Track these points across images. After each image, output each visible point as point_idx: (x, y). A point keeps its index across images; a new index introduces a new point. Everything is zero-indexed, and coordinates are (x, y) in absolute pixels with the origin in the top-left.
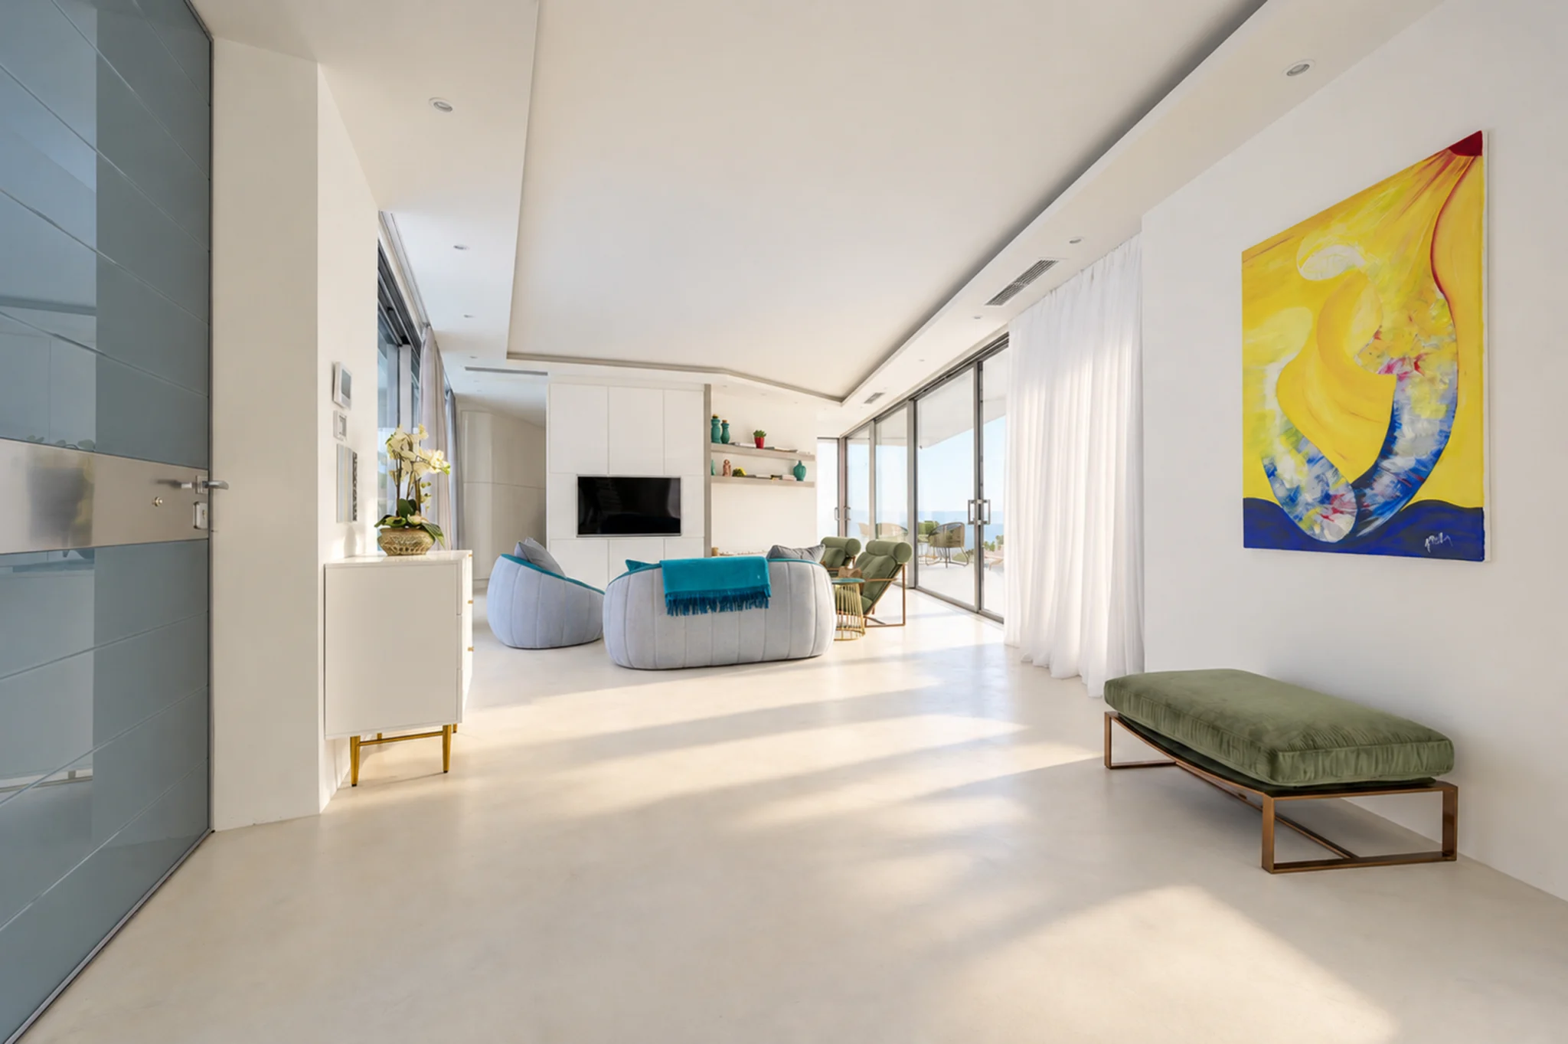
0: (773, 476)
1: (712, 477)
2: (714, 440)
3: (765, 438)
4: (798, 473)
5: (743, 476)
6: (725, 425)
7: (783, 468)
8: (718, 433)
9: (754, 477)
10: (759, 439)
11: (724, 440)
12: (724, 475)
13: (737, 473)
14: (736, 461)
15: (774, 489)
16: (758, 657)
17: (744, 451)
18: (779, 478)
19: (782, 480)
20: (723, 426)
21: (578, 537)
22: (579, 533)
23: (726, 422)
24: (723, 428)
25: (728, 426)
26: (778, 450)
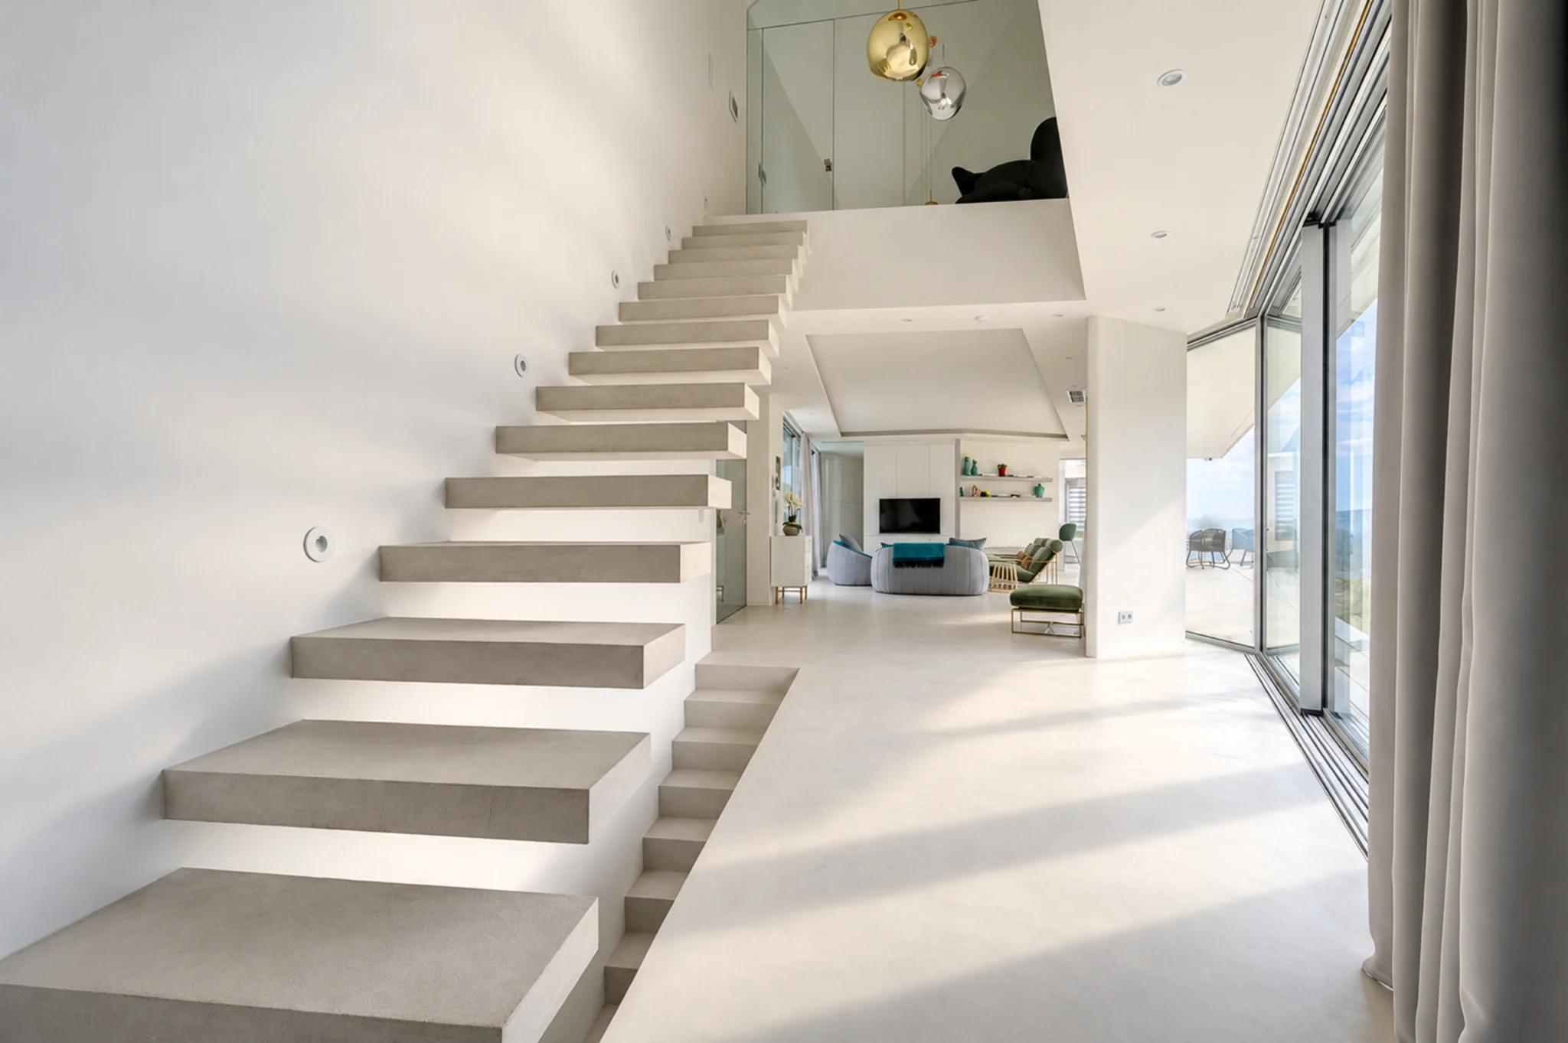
0: (1012, 496)
1: (962, 498)
2: (964, 472)
3: (1007, 468)
4: (1037, 491)
5: (988, 496)
6: (974, 463)
7: (1025, 488)
8: (968, 468)
9: (996, 496)
10: (1002, 471)
11: (973, 472)
12: (973, 496)
13: (984, 495)
14: (983, 486)
15: (1014, 506)
16: (940, 593)
17: (989, 479)
18: (1018, 496)
19: (1022, 498)
20: (972, 463)
21: (880, 534)
22: (880, 532)
23: (976, 462)
24: (972, 465)
25: (977, 464)
26: (1017, 477)
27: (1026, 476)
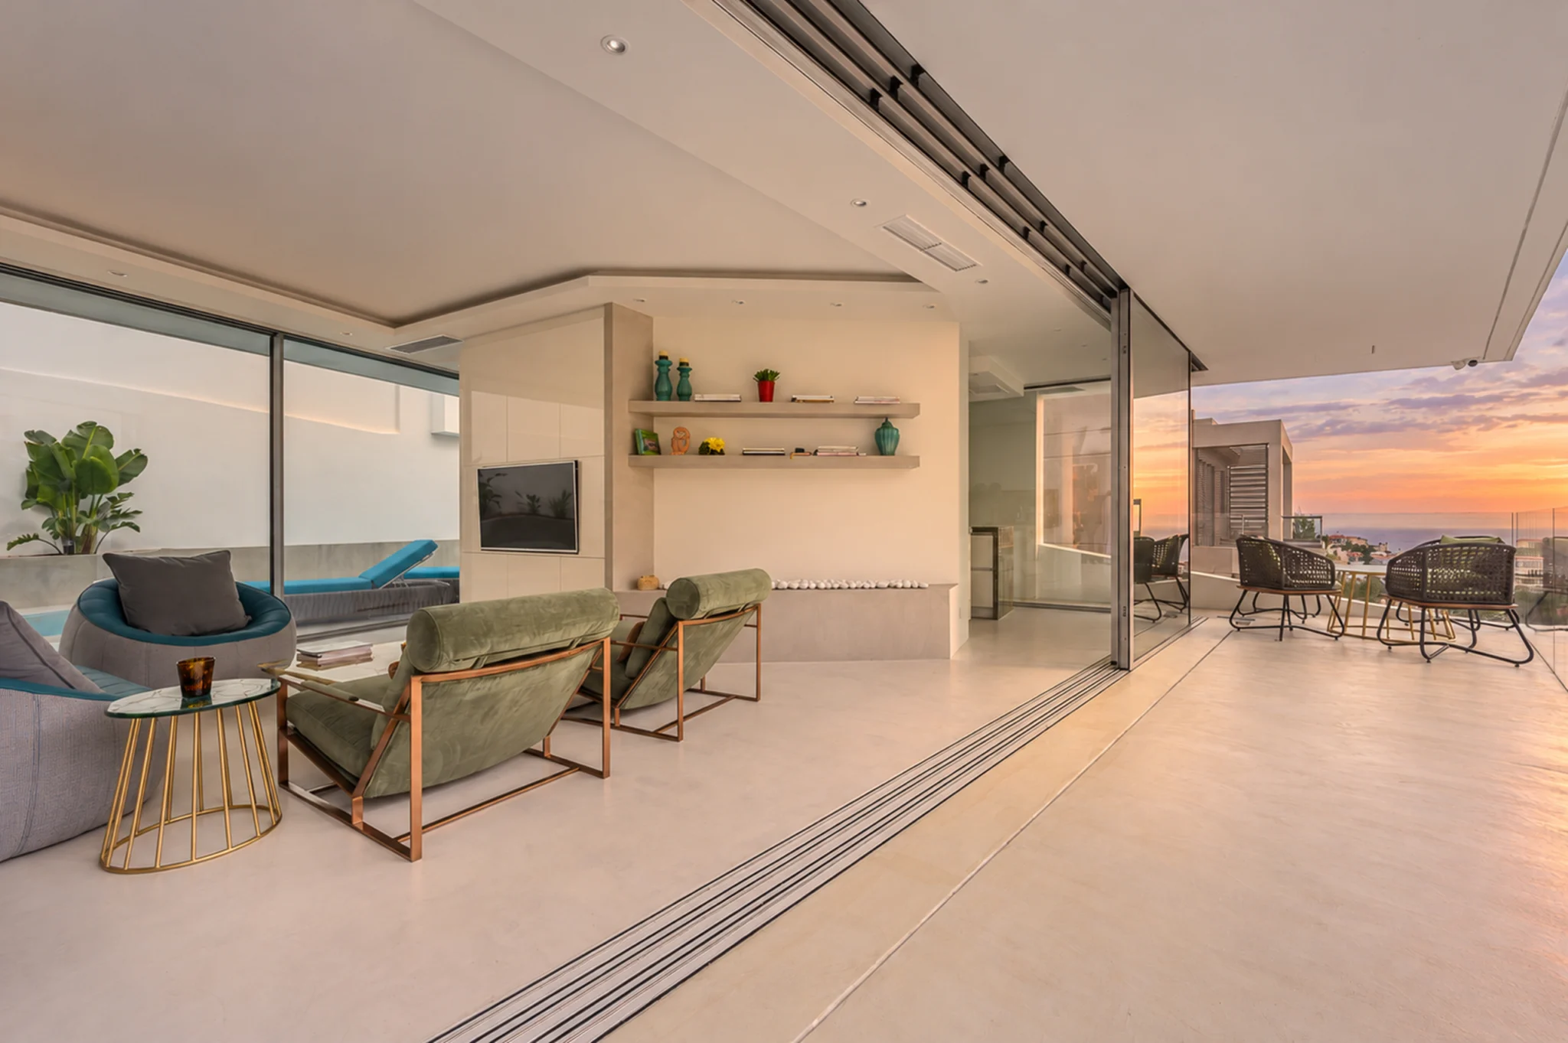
0: (797, 452)
2: (657, 395)
5: (717, 453)
6: (684, 368)
10: (766, 385)
11: (684, 395)
13: (708, 450)
14: (702, 430)
17: (724, 409)
18: (814, 452)
19: (820, 456)
20: (678, 369)
21: (482, 550)
22: (482, 546)
23: (687, 364)
24: (679, 372)
25: (691, 369)
26: (804, 401)
27: (831, 397)
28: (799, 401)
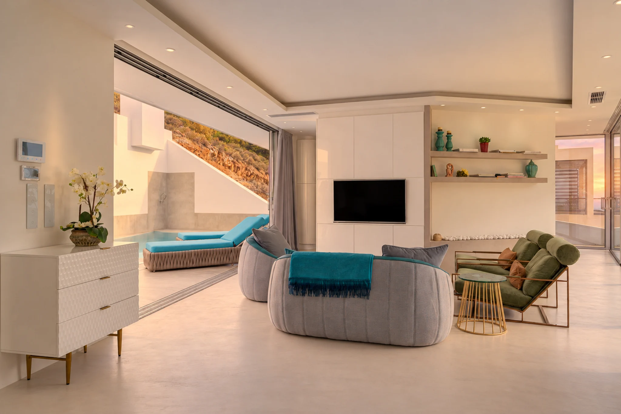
0: (497, 175)
1: (432, 178)
2: (437, 148)
3: (491, 143)
4: (529, 169)
5: (466, 176)
6: (449, 135)
8: (441, 142)
9: (477, 176)
10: (484, 144)
11: (448, 147)
13: (461, 174)
14: (460, 165)
16: (363, 338)
17: (470, 155)
18: (506, 176)
19: (509, 178)
20: (446, 136)
21: (334, 222)
22: (335, 220)
23: (451, 134)
24: (447, 138)
25: (452, 136)
26: (504, 152)
27: (514, 151)
28: (501, 152)
